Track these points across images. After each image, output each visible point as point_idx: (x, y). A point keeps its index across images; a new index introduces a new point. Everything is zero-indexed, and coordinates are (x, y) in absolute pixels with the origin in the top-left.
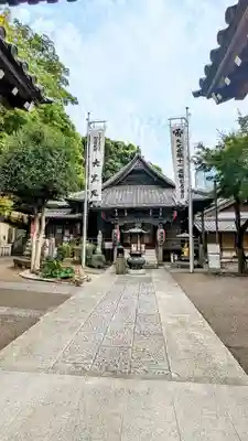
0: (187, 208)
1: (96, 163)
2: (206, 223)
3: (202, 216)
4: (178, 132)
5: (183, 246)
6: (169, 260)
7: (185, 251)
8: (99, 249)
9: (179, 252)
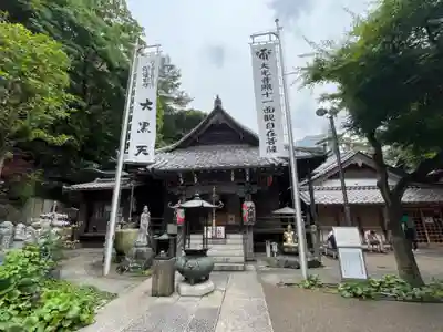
1: (147, 105)
3: (310, 183)
4: (263, 54)
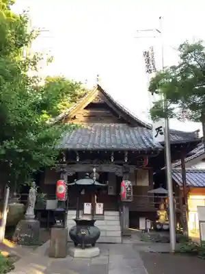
0: (163, 152)
2: (188, 176)
5: (158, 206)
6: (137, 226)
7: (162, 215)
8: (30, 212)
9: (153, 217)
